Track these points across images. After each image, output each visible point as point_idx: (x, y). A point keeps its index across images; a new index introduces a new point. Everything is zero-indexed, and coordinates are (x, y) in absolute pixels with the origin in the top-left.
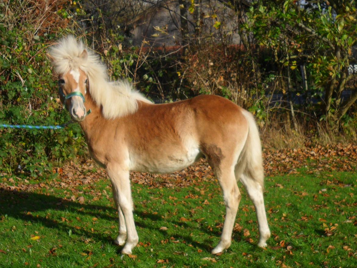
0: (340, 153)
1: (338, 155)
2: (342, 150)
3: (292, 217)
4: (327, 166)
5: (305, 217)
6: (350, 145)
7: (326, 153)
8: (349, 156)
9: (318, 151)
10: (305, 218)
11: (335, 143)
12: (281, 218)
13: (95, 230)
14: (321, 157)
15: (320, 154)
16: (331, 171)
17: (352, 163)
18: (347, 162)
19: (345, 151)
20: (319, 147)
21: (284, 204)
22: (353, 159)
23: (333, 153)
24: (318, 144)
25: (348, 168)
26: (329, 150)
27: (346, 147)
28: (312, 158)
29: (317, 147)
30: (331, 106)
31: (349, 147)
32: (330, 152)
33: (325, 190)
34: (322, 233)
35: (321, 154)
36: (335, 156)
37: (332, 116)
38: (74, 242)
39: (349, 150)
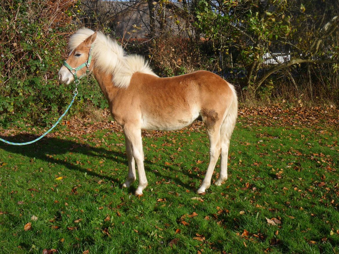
0: (260, 113)
1: (259, 114)
2: (261, 111)
3: (247, 163)
4: (254, 122)
5: (256, 162)
6: (267, 107)
7: (251, 113)
8: (267, 115)
9: (245, 112)
10: (256, 164)
11: (256, 106)
12: (239, 163)
13: (103, 172)
14: (248, 116)
15: (246, 114)
16: (258, 126)
17: (271, 120)
18: (268, 120)
19: (264, 112)
20: (246, 109)
21: (237, 152)
22: (270, 117)
23: (256, 113)
24: (245, 107)
25: (269, 124)
26: (253, 111)
27: (264, 109)
28: (242, 116)
29: (244, 109)
30: (251, 80)
31: (266, 109)
32: (253, 112)
33: (262, 141)
34: (274, 176)
35: (248, 113)
36: (257, 115)
37: (251, 87)
39: (266, 111)
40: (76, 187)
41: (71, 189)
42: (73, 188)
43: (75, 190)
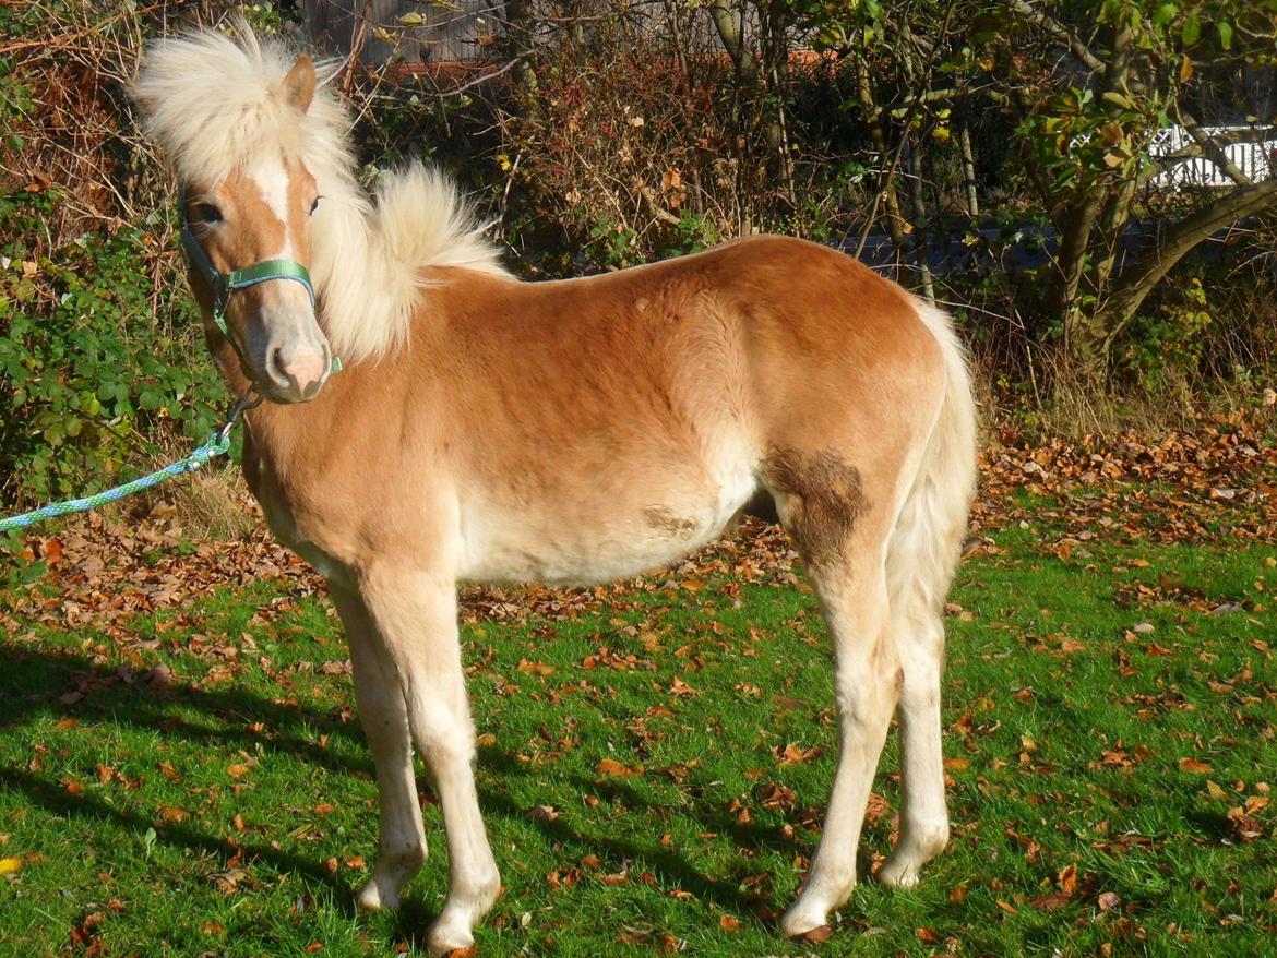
0: (1137, 468)
1: (1129, 473)
2: (1144, 458)
3: (1067, 753)
4: (1106, 521)
5: (1118, 750)
6: (1174, 435)
7: (1085, 468)
8: (1175, 479)
9: (1054, 462)
10: (1117, 758)
11: (1115, 429)
12: (1017, 757)
13: (249, 826)
14: (1069, 484)
15: (1060, 474)
16: (1127, 542)
17: (1197, 508)
18: (1180, 504)
19: (1158, 461)
20: (1056, 445)
21: (1006, 691)
22: (1196, 491)
23: (1112, 466)
24: (1051, 435)
25: (1192, 531)
26: (1098, 458)
27: (1158, 443)
28: (1035, 488)
29: (1048, 445)
30: (1083, 284)
31: (1169, 444)
32: (1099, 465)
33: (1147, 627)
34: (1217, 828)
35: (1068, 471)
36: (1121, 479)
37: (1085, 320)
38: (173, 884)
39: (1171, 455)
40: (97, 916)
41: (65, 928)
42: (78, 921)
43: (93, 929)
